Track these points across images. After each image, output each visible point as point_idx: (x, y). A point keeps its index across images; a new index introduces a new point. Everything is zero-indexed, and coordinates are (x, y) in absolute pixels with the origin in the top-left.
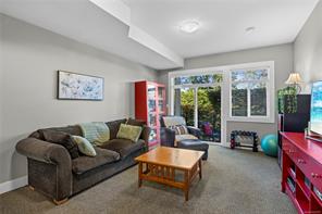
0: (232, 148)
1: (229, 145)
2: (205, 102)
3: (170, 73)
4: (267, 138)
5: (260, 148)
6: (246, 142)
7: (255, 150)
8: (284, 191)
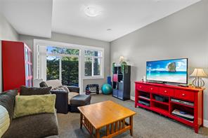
0: (87, 94)
4: (104, 86)
5: (100, 92)
6: (93, 90)
7: (98, 93)
8: (136, 107)
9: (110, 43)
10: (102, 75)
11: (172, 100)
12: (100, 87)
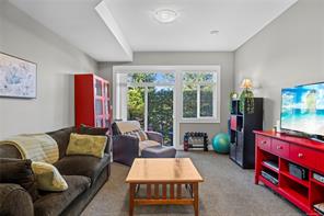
0: (186, 150)
1: (182, 147)
2: (138, 104)
3: (115, 68)
4: (217, 137)
5: (210, 147)
6: (197, 143)
7: (206, 150)
8: (257, 183)
9: (234, 52)
10: (216, 117)
11: (315, 176)
12: (209, 139)
